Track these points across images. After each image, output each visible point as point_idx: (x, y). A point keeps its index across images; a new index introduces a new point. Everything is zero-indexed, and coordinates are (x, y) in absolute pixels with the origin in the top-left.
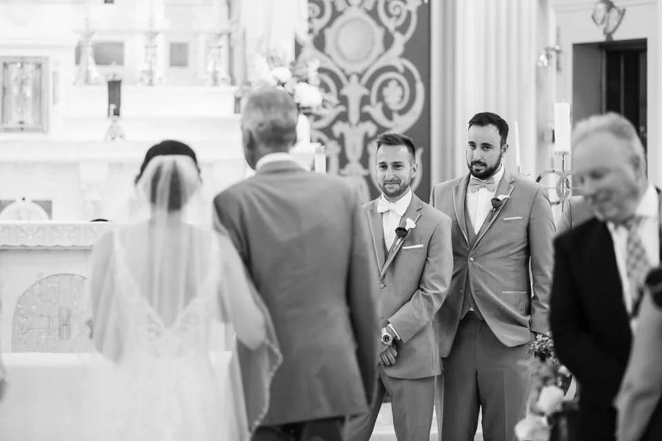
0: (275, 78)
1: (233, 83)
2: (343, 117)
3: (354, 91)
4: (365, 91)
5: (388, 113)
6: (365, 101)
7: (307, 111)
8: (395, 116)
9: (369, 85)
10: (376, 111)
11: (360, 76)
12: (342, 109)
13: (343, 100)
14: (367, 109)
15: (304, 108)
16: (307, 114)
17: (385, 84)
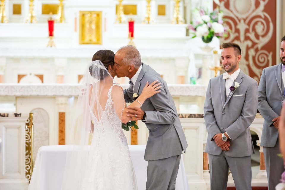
0: (203, 20)
1: (186, 22)
2: (238, 38)
3: (242, 27)
4: (247, 27)
5: (257, 36)
6: (247, 31)
7: (217, 35)
8: (261, 38)
9: (249, 24)
10: (252, 36)
11: (245, 20)
12: (237, 34)
13: (237, 31)
14: (248, 34)
15: (216, 34)
16: (218, 37)
17: (256, 23)
